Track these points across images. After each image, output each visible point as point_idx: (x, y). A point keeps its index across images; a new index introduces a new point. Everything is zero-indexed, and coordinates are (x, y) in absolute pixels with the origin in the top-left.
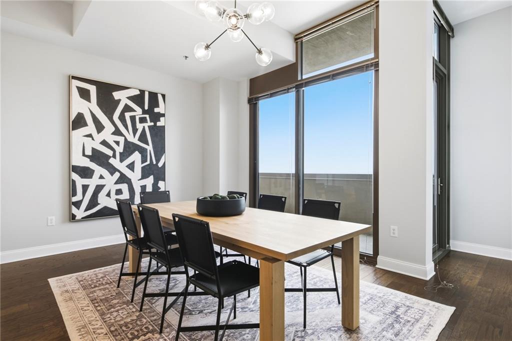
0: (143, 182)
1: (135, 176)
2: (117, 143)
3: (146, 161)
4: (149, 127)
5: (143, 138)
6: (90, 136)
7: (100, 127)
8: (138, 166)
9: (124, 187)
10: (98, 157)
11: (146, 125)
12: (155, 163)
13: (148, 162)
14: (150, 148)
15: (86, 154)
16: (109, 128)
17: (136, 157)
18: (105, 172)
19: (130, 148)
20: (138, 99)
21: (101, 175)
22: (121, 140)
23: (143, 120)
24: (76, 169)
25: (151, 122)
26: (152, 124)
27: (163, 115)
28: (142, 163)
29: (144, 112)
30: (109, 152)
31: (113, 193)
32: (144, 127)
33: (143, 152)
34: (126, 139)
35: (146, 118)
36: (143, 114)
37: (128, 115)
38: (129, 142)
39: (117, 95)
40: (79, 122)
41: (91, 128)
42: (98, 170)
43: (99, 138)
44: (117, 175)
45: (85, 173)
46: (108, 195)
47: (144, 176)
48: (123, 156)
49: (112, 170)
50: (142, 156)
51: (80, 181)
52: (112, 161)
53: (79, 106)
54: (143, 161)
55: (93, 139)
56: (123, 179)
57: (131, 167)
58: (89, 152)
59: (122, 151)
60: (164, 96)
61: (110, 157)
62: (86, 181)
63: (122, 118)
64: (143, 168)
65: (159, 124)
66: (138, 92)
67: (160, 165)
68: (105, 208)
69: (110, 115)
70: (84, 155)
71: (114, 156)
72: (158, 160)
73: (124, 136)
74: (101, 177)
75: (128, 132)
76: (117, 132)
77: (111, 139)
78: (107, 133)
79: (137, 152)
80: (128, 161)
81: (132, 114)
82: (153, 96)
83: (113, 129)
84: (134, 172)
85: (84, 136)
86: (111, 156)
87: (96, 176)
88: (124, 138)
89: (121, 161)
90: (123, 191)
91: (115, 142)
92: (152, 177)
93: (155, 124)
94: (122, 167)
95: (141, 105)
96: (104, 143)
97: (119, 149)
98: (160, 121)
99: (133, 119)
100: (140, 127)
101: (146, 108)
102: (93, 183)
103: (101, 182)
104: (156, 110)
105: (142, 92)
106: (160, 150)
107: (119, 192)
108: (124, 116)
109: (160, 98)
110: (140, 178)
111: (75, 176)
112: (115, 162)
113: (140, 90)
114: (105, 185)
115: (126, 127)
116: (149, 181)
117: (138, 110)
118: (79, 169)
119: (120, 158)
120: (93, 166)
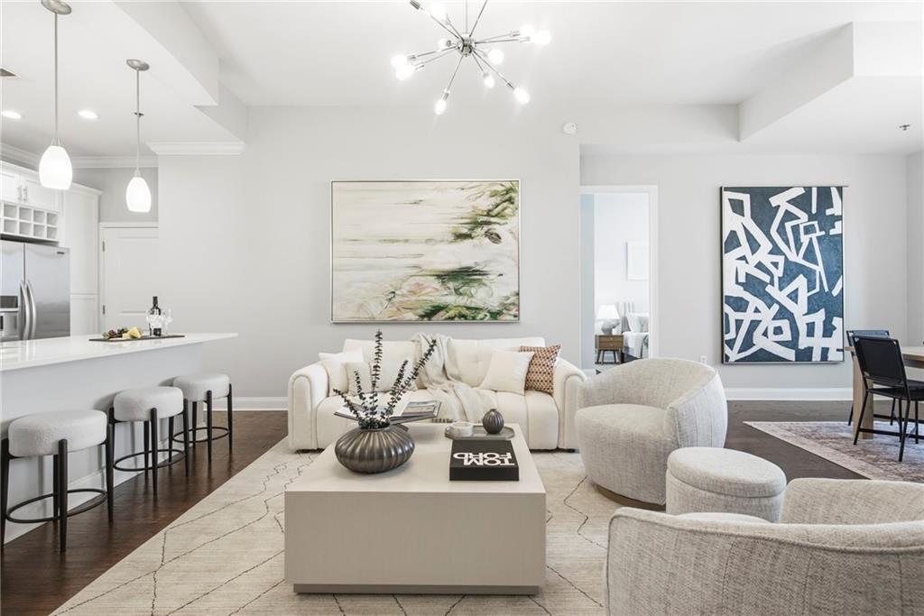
0: (810, 318)
1: (799, 309)
2: (775, 265)
3: (814, 288)
4: (818, 238)
5: (810, 255)
6: (743, 258)
7: (754, 246)
8: (804, 295)
9: (785, 324)
10: (752, 284)
11: (814, 236)
12: (827, 290)
13: (817, 290)
14: (819, 269)
15: (740, 281)
16: (766, 245)
17: (800, 282)
18: (761, 304)
19: (791, 271)
20: (802, 202)
21: (755, 312)
22: (780, 259)
23: (808, 230)
24: (724, 299)
25: (821, 230)
26: (823, 233)
27: (840, 218)
28: (808, 291)
29: (811, 217)
30: (766, 278)
31: (770, 332)
32: (811, 239)
33: (809, 274)
34: (786, 258)
35: (813, 225)
36: (809, 221)
37: (788, 225)
38: (791, 262)
39: (774, 201)
40: (731, 242)
41: (745, 249)
42: (754, 301)
43: (753, 260)
44: (776, 307)
45: (740, 305)
46: (765, 334)
47: (811, 311)
48: (784, 282)
49: (770, 301)
50: (809, 281)
51: (733, 316)
52: (769, 289)
53: (733, 222)
54: (811, 287)
55: (747, 262)
56: (784, 313)
57: (794, 296)
58: (742, 279)
59: (781, 275)
60: (840, 189)
61: (767, 284)
62: (739, 316)
63: (781, 230)
64: (809, 298)
65: (832, 232)
66: (802, 191)
67: (835, 292)
68: (762, 350)
69: (764, 226)
70: (737, 283)
71: (772, 283)
72: (832, 286)
73: (784, 254)
74: (757, 310)
75: (789, 247)
76: (776, 250)
77: (767, 260)
78: (763, 256)
79: (801, 276)
80: (790, 289)
81: (795, 223)
82: (825, 193)
83: (770, 246)
84: (797, 303)
85: (738, 259)
86: (768, 282)
87: (751, 309)
88: (783, 257)
89: (781, 289)
90: (783, 329)
91: (772, 263)
92: (823, 310)
93: (827, 232)
94: (781, 296)
95: (807, 209)
96: (760, 266)
97: (778, 273)
98: (834, 227)
99: (795, 229)
100: (805, 239)
101: (814, 211)
102: (747, 317)
103: (757, 317)
104: (829, 212)
105: (808, 190)
106: (835, 272)
107: (778, 331)
108: (784, 228)
109: (834, 192)
110: (806, 311)
111: (727, 309)
112: (772, 290)
113: (804, 188)
114: (760, 321)
115: (787, 243)
116: (819, 317)
117: (803, 216)
118: (732, 300)
119: (779, 285)
120: (747, 296)
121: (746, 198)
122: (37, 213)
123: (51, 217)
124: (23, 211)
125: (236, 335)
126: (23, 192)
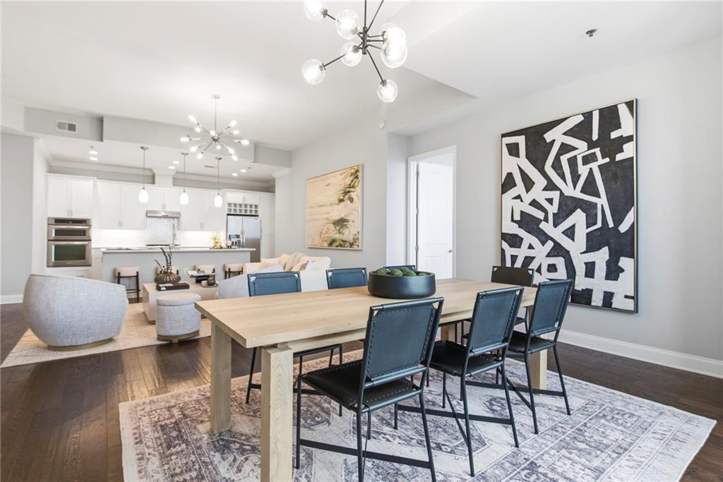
0: (591, 257)
1: (576, 247)
2: (550, 201)
3: (596, 224)
4: (600, 167)
5: (590, 187)
6: (518, 197)
7: (529, 184)
8: (582, 232)
9: (560, 262)
10: (527, 222)
11: (594, 166)
12: (611, 225)
13: (599, 225)
14: (602, 201)
15: (515, 219)
16: (540, 182)
17: (579, 218)
18: (534, 241)
19: (568, 206)
20: (581, 131)
21: (530, 244)
22: (555, 195)
23: (587, 160)
24: (505, 237)
25: (604, 157)
26: (607, 160)
27: (630, 139)
28: (587, 228)
29: (591, 145)
30: (540, 215)
31: (544, 269)
32: (591, 169)
33: (589, 209)
34: (562, 194)
35: (595, 153)
36: (588, 150)
37: (564, 158)
38: (567, 197)
40: (508, 183)
41: (520, 188)
42: (528, 238)
43: (528, 198)
44: (550, 244)
45: (515, 241)
46: (539, 270)
47: (591, 248)
48: (558, 218)
49: (544, 238)
50: (588, 216)
51: (509, 251)
52: (543, 226)
53: (512, 165)
54: (591, 221)
55: (522, 201)
56: (558, 250)
57: (570, 233)
58: (517, 217)
59: (556, 212)
60: (630, 105)
61: (541, 221)
62: (514, 251)
63: (557, 166)
64: (589, 234)
65: (619, 157)
66: (581, 118)
67: (623, 228)
69: (539, 164)
70: (513, 220)
71: (546, 220)
72: (618, 220)
73: (559, 190)
74: (531, 247)
75: (565, 181)
76: (551, 186)
77: (542, 197)
78: (538, 193)
79: (579, 211)
80: (566, 225)
81: (571, 154)
82: (610, 116)
83: (545, 183)
84: (573, 240)
85: (513, 198)
86: (542, 219)
87: (525, 245)
88: (559, 192)
89: (555, 225)
90: (557, 267)
91: (547, 199)
92: (606, 249)
93: (613, 158)
94: (556, 233)
95: (586, 137)
96: (534, 203)
97: (553, 209)
98: (622, 151)
99: (572, 162)
100: (583, 171)
101: (595, 137)
102: (522, 253)
103: (531, 253)
104: (614, 135)
105: (588, 116)
107: (552, 268)
108: (560, 162)
109: (623, 111)
110: (585, 249)
111: (505, 245)
112: (547, 227)
113: (583, 114)
114: (534, 258)
115: (563, 177)
116: (602, 256)
117: (581, 146)
118: (508, 237)
119: (554, 222)
120: (522, 233)
121: (521, 140)
122: (251, 206)
123: (256, 206)
124: (246, 206)
125: (255, 249)
126: (244, 199)
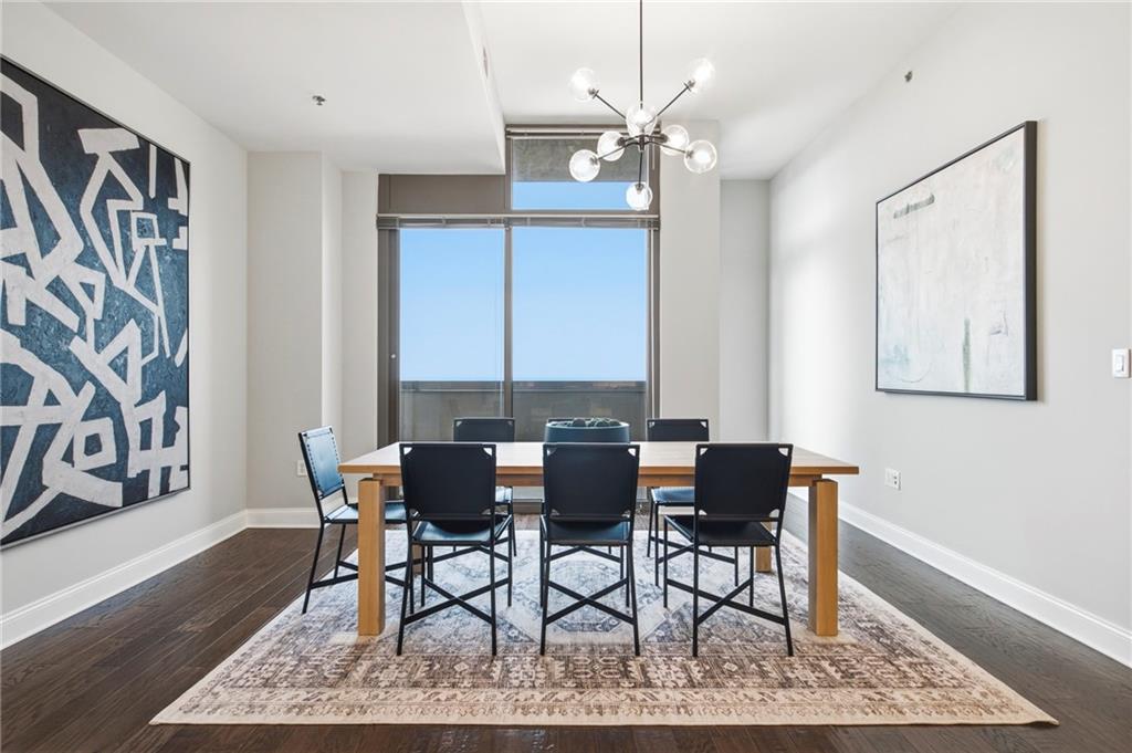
0: (146, 411)
1: (126, 392)
2: (89, 289)
3: (151, 351)
4: (159, 249)
5: (144, 280)
6: (20, 260)
7: (47, 236)
8: (136, 363)
9: (104, 427)
10: (41, 333)
11: (152, 244)
12: (168, 355)
13: (155, 354)
14: (158, 311)
15: (11, 320)
16: (70, 243)
17: (131, 336)
18: (59, 383)
19: (119, 311)
20: (134, 161)
21: (50, 394)
22: (98, 281)
23: (144, 230)
25: (161, 237)
26: (164, 242)
27: (185, 221)
28: (143, 356)
29: (150, 205)
30: (69, 319)
31: (79, 450)
32: (147, 248)
33: (144, 319)
34: (108, 281)
35: (151, 221)
36: (145, 210)
37: (114, 206)
38: (117, 291)
39: (91, 139)
41: (24, 234)
42: (46, 378)
44: (89, 390)
46: (68, 457)
47: (147, 396)
48: (103, 333)
49: (78, 376)
50: (144, 334)
52: (76, 346)
54: (146, 348)
55: (29, 273)
56: (105, 405)
57: (119, 366)
58: (17, 316)
59: (99, 317)
60: (186, 167)
61: (73, 334)
62: (10, 415)
63: (100, 214)
64: (144, 369)
65: (175, 244)
66: (134, 144)
67: (179, 360)
68: (62, 498)
70: (5, 324)
71: (81, 333)
72: (175, 348)
73: (104, 270)
74: (51, 400)
75: (113, 255)
76: (87, 258)
77: (75, 276)
78: (65, 265)
79: (132, 323)
80: (113, 350)
81: (123, 205)
82: (166, 163)
83: (79, 247)
84: (125, 380)
85: (7, 260)
86: (76, 330)
87: (37, 395)
88: (104, 276)
89: (99, 347)
90: (102, 440)
91: (82, 284)
92: (164, 392)
93: (170, 242)
94: (100, 365)
95: (141, 182)
96: (57, 288)
97: (94, 310)
98: (178, 236)
100: (138, 244)
101: (152, 194)
102: (28, 419)
103: (50, 415)
104: (172, 204)
105: (144, 145)
106: (180, 322)
107: (93, 444)
108: (105, 209)
109: (179, 171)
110: (139, 398)
112: (81, 349)
113: (140, 138)
114: (59, 425)
115: (108, 240)
116: (157, 408)
117: (136, 197)
119: (96, 341)
120: (29, 362)
121: (30, 102)
